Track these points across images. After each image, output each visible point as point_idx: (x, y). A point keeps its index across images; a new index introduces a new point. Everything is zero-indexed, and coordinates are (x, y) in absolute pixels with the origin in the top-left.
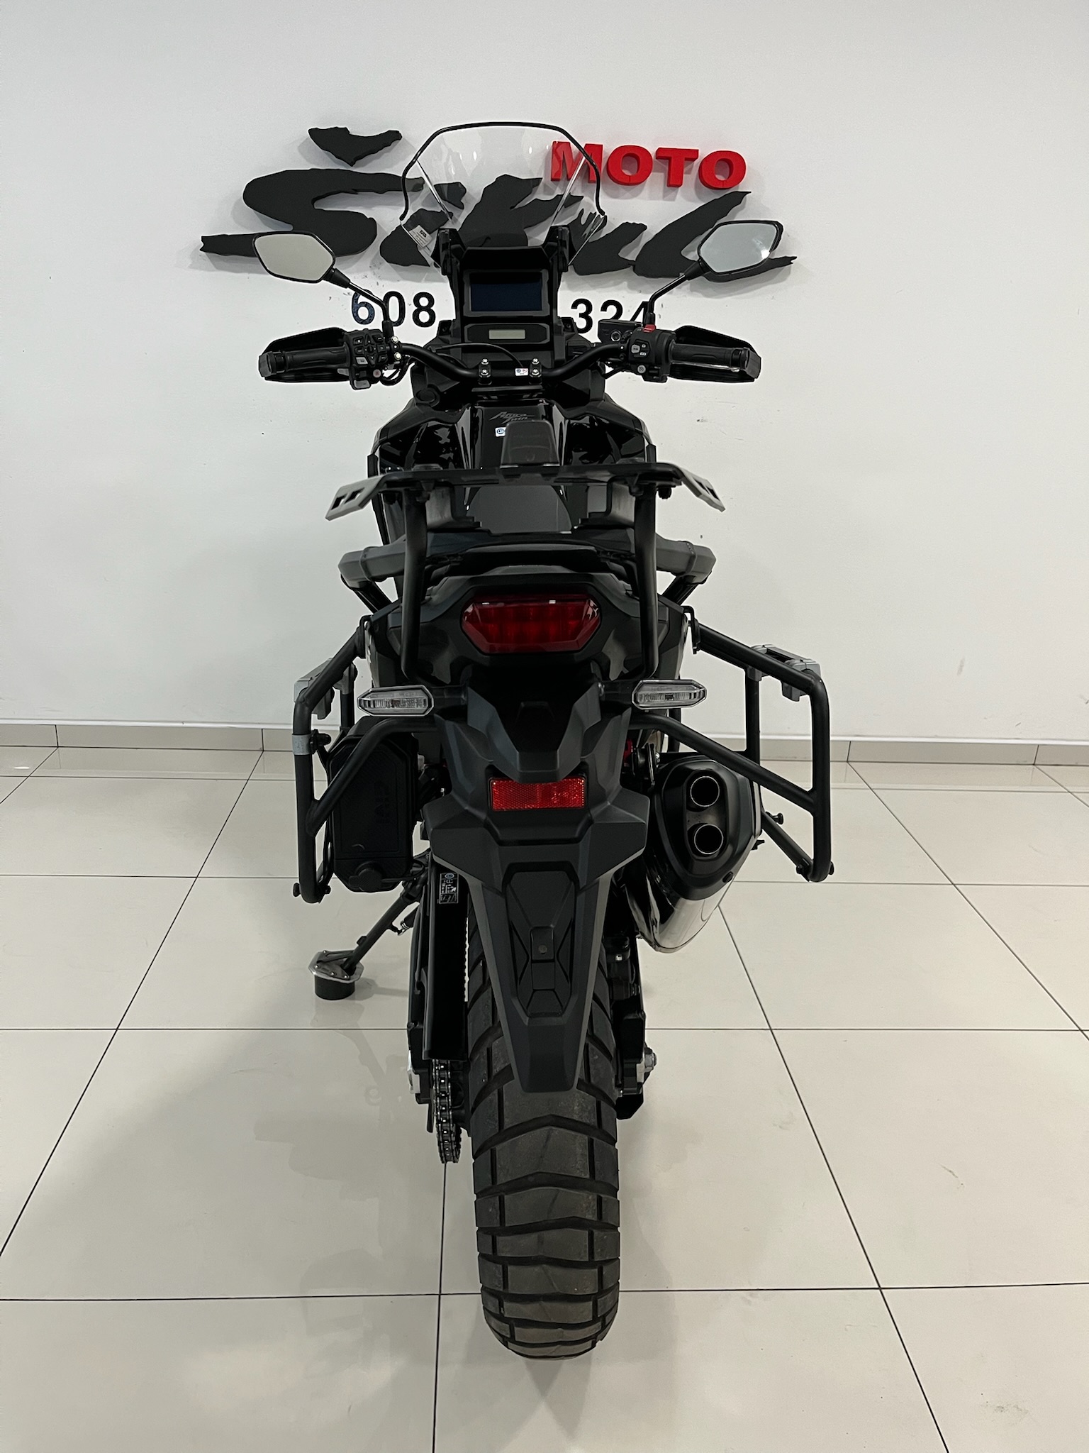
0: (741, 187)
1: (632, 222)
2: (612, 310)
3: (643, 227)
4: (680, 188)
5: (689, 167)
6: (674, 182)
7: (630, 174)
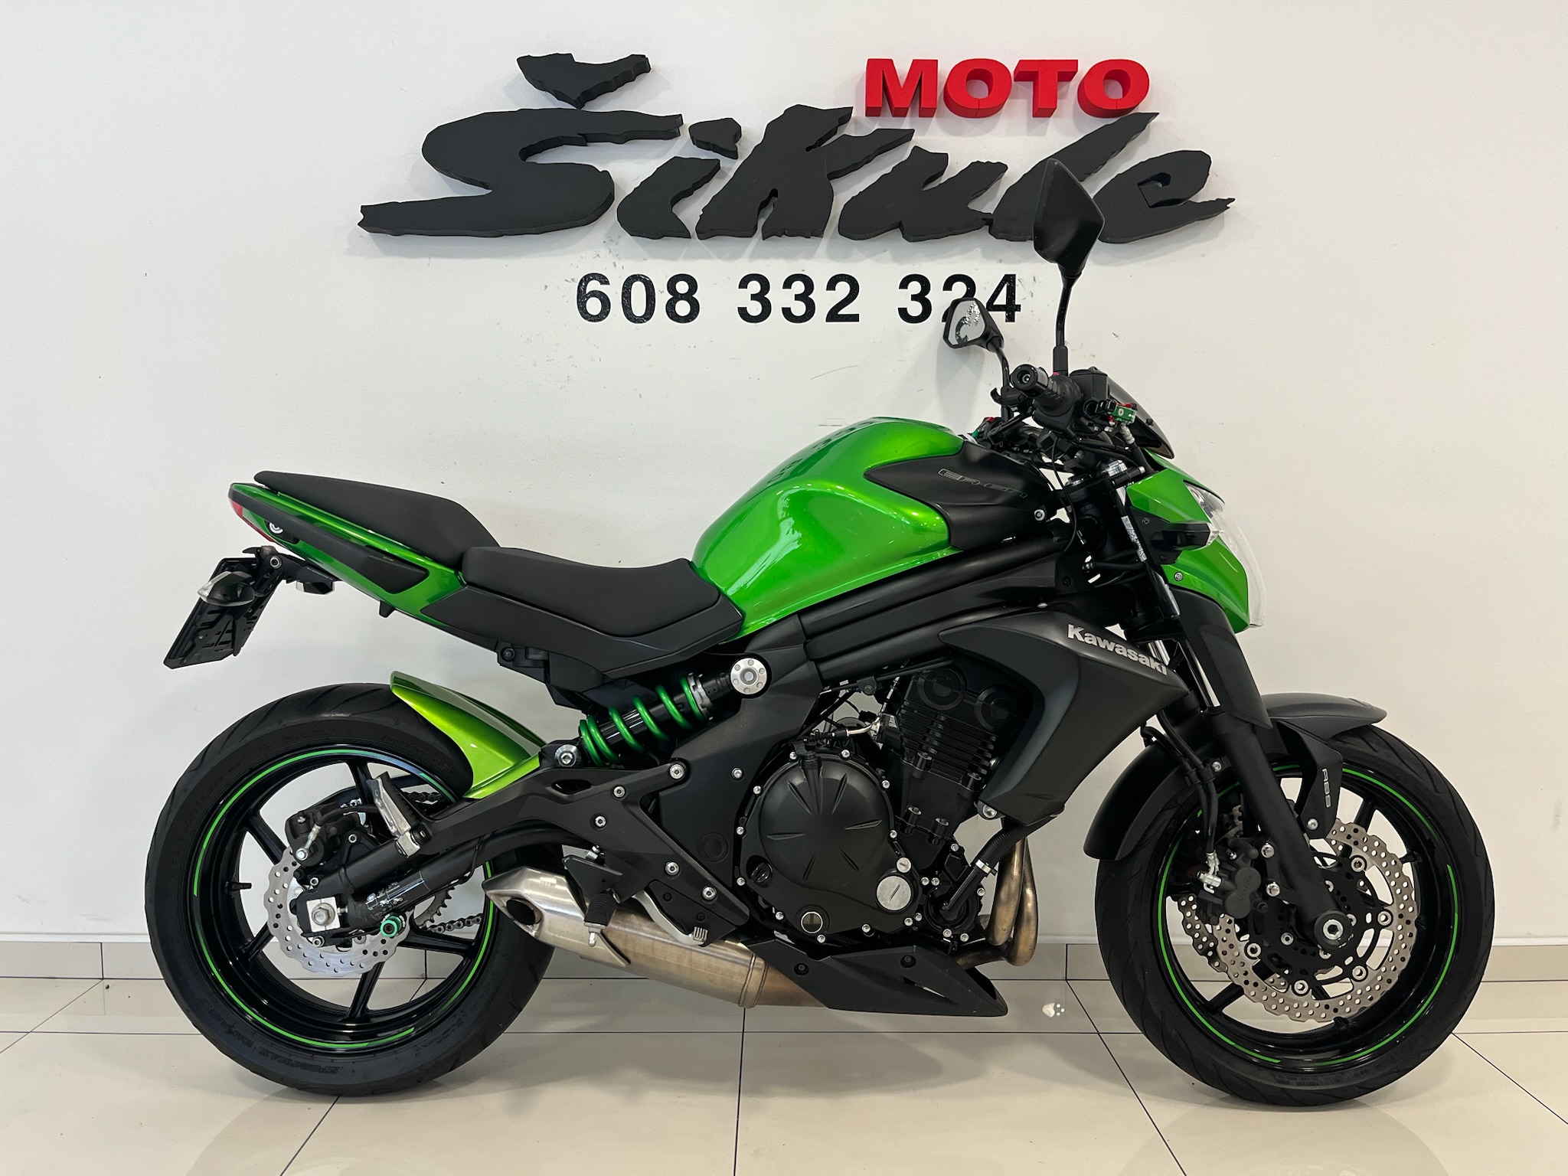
0: (1143, 108)
1: (985, 161)
2: (960, 288)
3: (1001, 168)
4: (1051, 118)
5: (1065, 88)
6: (1043, 109)
7: (980, 98)
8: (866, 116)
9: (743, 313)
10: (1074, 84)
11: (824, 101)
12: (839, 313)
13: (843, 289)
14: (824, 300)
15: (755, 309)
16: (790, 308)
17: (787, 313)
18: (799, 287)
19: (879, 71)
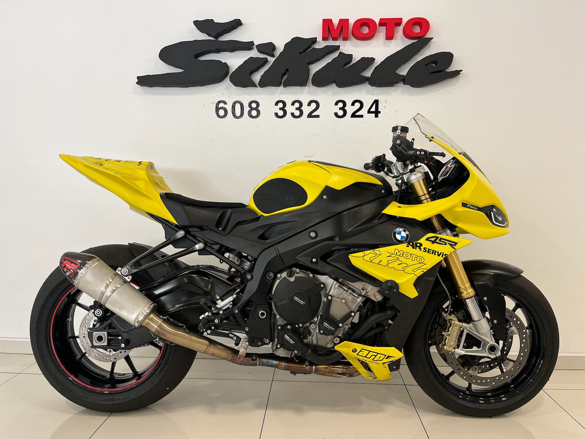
0: (428, 36)
1: (366, 57)
2: (358, 105)
3: (372, 60)
4: (392, 40)
5: (398, 28)
6: (390, 37)
8: (322, 40)
9: (276, 114)
10: (401, 28)
11: (307, 35)
12: (313, 114)
13: (314, 105)
14: (307, 110)
15: (281, 113)
16: (294, 113)
18: (297, 105)
19: (327, 23)
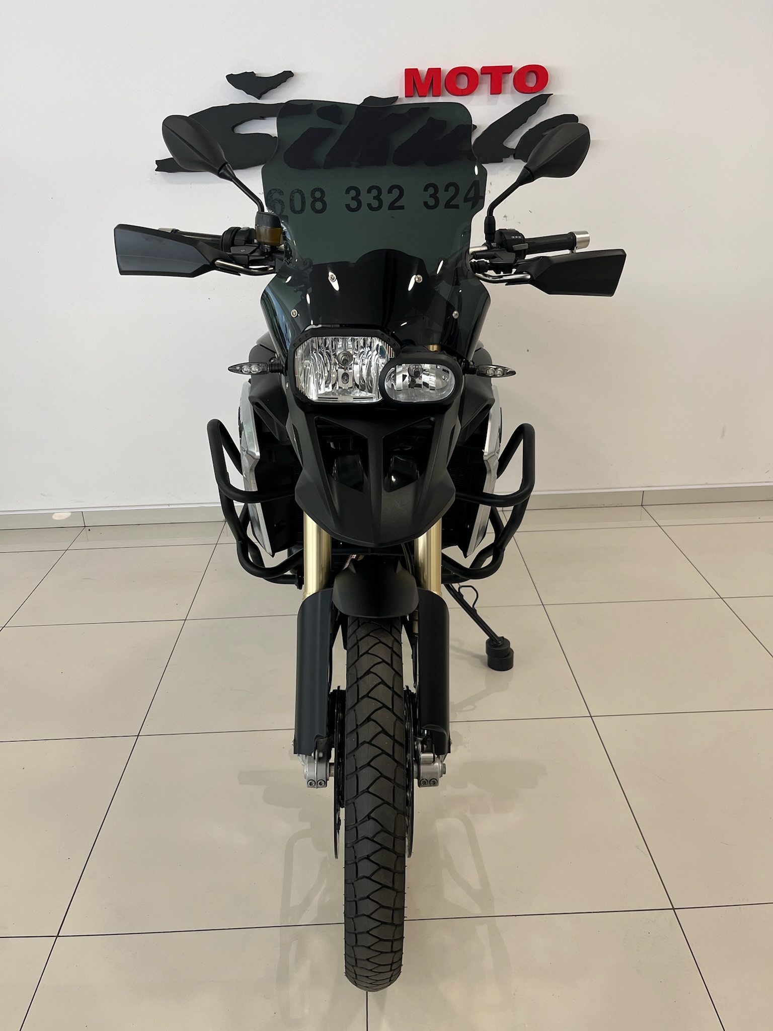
0: (546, 91)
2: (452, 190)
3: (474, 127)
4: (500, 95)
5: (507, 78)
6: (496, 89)
7: (463, 88)
8: (406, 97)
9: (348, 206)
10: (511, 76)
11: (384, 93)
12: (395, 205)
13: (396, 192)
14: (387, 199)
15: (354, 204)
16: (371, 204)
17: (369, 206)
18: (375, 192)
19: (411, 75)
